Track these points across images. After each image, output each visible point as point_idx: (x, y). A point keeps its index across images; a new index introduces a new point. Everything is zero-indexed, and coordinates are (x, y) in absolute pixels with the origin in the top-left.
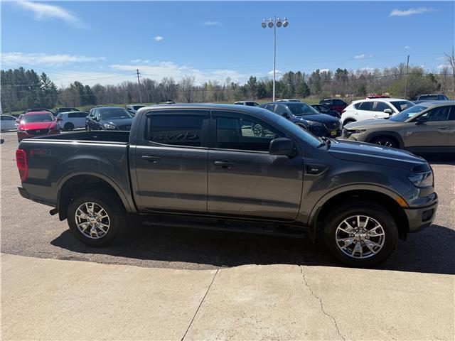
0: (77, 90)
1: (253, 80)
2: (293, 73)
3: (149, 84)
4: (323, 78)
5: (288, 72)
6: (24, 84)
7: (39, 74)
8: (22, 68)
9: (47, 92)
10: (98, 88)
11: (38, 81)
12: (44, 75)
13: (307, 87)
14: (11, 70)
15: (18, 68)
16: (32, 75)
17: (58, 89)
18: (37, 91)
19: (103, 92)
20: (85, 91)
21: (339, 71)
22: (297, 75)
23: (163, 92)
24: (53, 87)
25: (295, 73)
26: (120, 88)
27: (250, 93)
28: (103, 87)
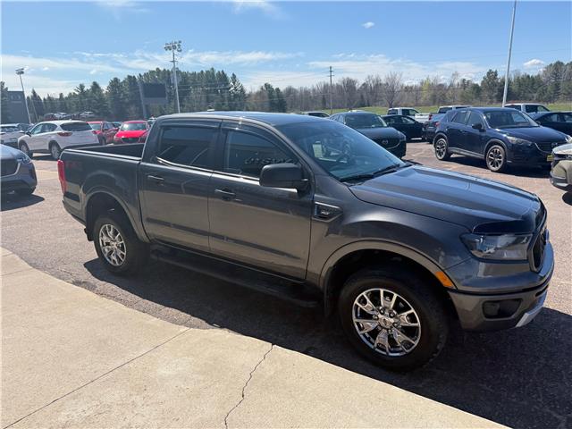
0: (266, 94)
1: (492, 75)
2: (562, 64)
3: (350, 84)
6: (213, 86)
7: (229, 76)
8: (212, 69)
9: (236, 96)
10: (290, 91)
11: (228, 84)
12: (234, 76)
14: (202, 72)
15: (209, 69)
16: (223, 77)
17: (247, 92)
18: (226, 95)
19: (295, 96)
20: (275, 94)
22: (568, 67)
23: (365, 94)
24: (242, 90)
25: (565, 63)
26: (314, 90)
27: (485, 94)
28: (295, 90)
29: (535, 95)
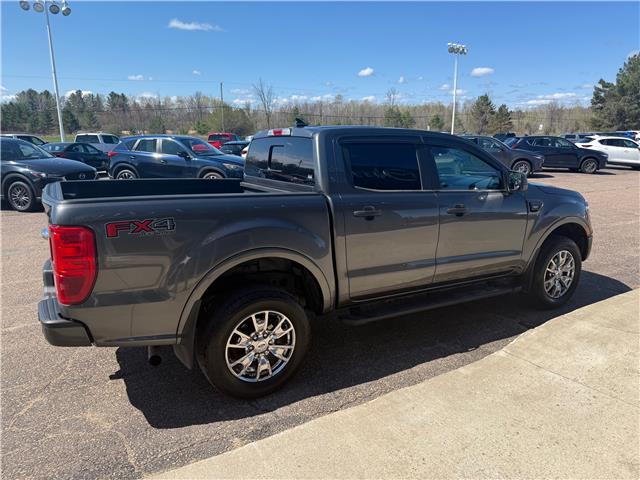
2: (35, 93)
4: (90, 106)
5: (26, 90)
13: (72, 116)
21: (113, 95)
22: (44, 97)
25: (39, 92)
29: (27, 125)
